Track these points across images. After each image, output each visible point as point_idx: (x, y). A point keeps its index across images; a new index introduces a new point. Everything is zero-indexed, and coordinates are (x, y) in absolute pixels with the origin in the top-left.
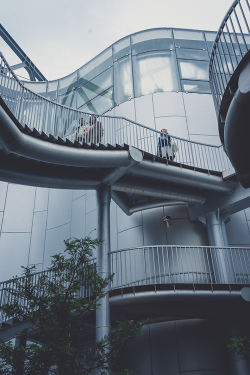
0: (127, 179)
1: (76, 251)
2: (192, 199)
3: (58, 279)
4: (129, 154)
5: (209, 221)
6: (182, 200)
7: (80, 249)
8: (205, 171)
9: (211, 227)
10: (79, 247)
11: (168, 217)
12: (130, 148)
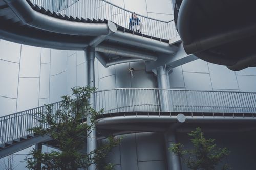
0: (106, 44)
1: (79, 95)
2: (149, 58)
3: (66, 111)
4: (108, 26)
5: (159, 72)
6: (142, 58)
7: (83, 94)
8: (158, 39)
9: (160, 75)
10: (81, 92)
11: (132, 69)
12: (108, 22)
